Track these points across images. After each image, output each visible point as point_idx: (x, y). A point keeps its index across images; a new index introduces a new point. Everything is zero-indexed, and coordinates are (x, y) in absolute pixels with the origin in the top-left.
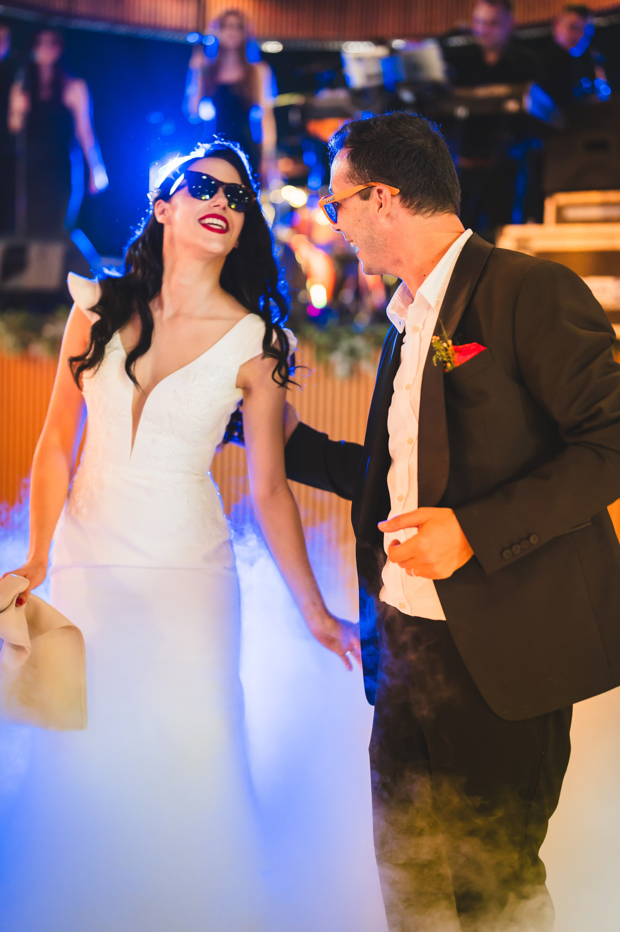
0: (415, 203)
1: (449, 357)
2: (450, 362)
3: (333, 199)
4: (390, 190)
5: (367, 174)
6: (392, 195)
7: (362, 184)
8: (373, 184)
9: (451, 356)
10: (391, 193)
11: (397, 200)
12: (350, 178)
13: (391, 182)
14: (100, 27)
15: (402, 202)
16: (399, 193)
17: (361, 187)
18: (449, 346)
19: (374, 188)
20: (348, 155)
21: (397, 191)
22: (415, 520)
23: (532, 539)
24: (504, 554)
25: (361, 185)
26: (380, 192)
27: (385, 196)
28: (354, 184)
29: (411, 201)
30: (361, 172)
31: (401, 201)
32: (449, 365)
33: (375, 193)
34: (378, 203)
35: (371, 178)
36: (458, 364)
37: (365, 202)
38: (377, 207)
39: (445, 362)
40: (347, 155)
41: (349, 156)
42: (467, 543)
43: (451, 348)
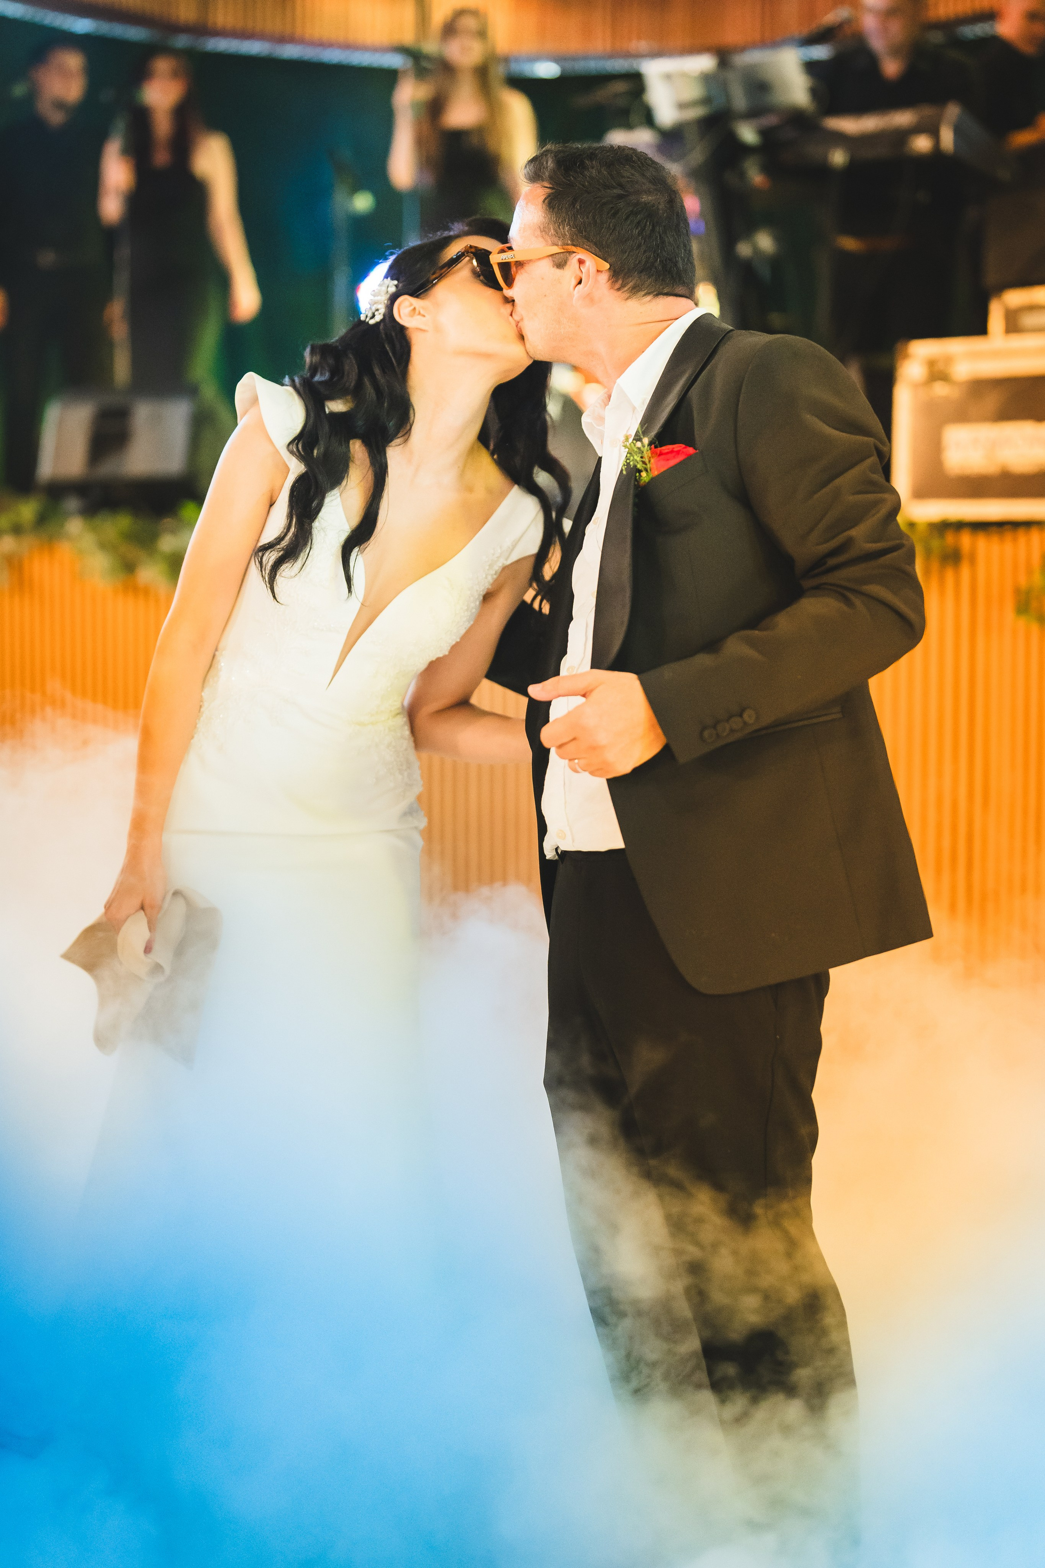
0: (631, 284)
1: (644, 463)
2: (646, 470)
3: (512, 258)
4: (596, 263)
5: (568, 232)
6: (598, 271)
7: (557, 245)
8: (574, 249)
9: (647, 461)
10: (597, 267)
11: (604, 277)
12: (541, 232)
13: (602, 252)
14: (254, 48)
15: (609, 282)
16: (609, 269)
17: (556, 250)
18: (644, 446)
19: (574, 254)
20: (545, 199)
21: (607, 266)
22: (581, 685)
23: (746, 716)
24: (706, 734)
25: (556, 247)
26: (581, 262)
27: (589, 270)
28: (546, 241)
29: (623, 282)
30: (559, 227)
31: (609, 280)
32: (644, 474)
33: (573, 260)
34: (575, 277)
35: (572, 240)
36: (656, 473)
37: (558, 272)
38: (574, 282)
39: (640, 471)
40: (543, 198)
41: (546, 201)
42: (655, 721)
43: (647, 453)
